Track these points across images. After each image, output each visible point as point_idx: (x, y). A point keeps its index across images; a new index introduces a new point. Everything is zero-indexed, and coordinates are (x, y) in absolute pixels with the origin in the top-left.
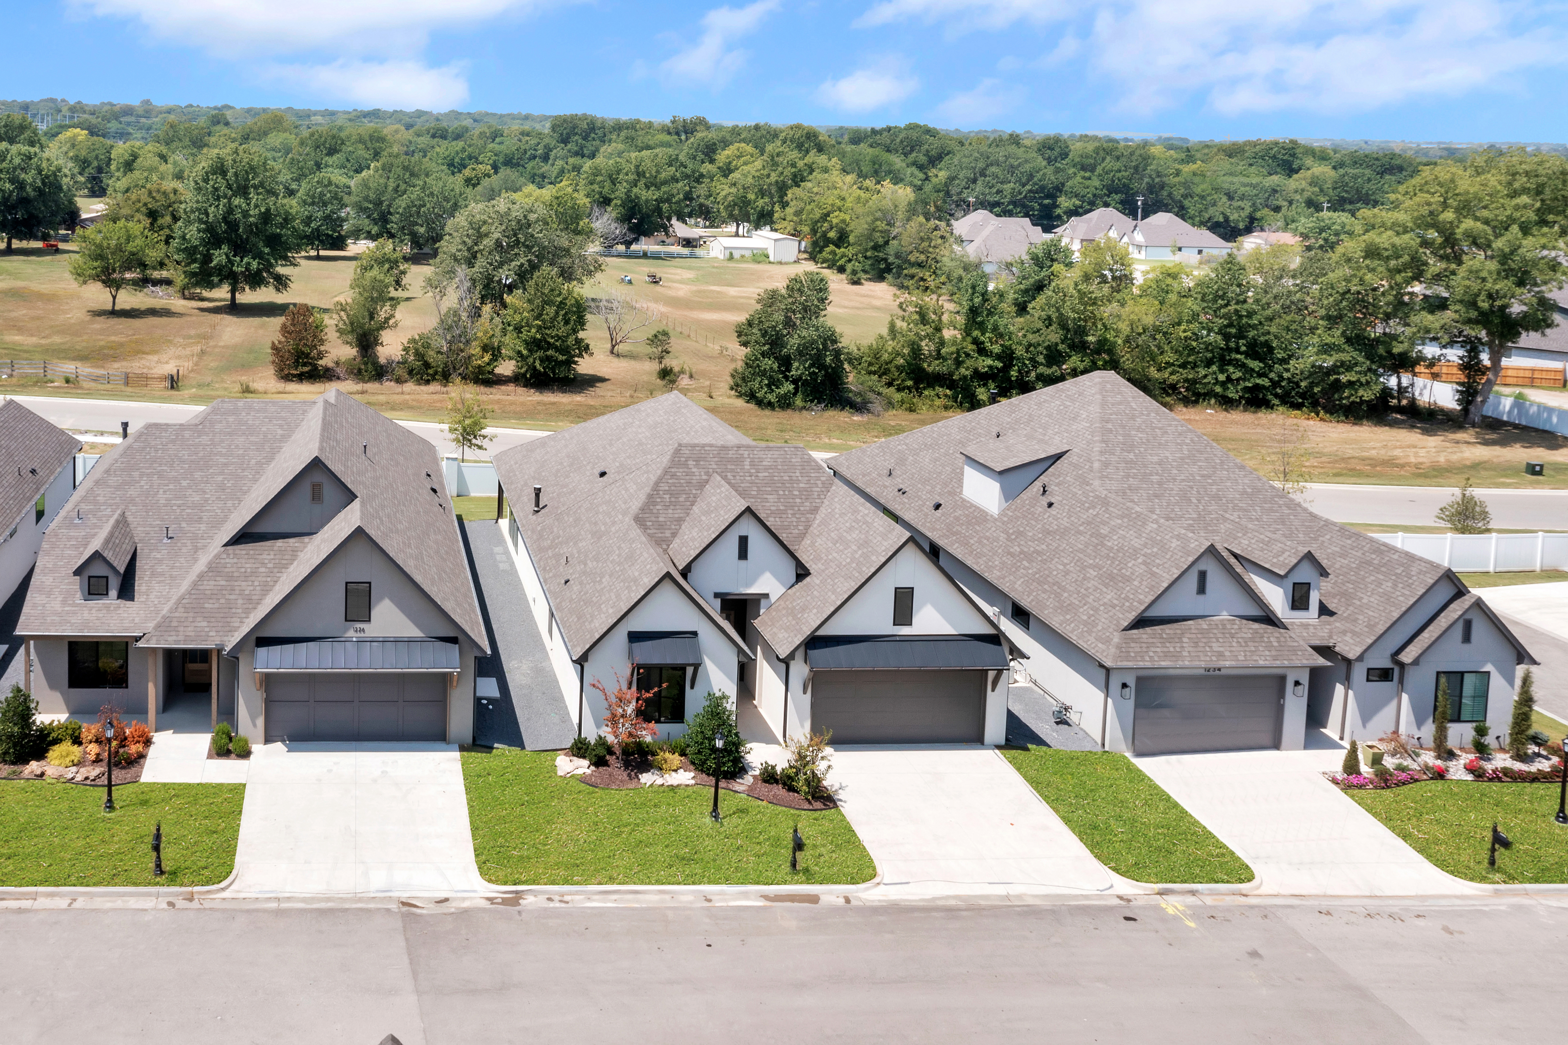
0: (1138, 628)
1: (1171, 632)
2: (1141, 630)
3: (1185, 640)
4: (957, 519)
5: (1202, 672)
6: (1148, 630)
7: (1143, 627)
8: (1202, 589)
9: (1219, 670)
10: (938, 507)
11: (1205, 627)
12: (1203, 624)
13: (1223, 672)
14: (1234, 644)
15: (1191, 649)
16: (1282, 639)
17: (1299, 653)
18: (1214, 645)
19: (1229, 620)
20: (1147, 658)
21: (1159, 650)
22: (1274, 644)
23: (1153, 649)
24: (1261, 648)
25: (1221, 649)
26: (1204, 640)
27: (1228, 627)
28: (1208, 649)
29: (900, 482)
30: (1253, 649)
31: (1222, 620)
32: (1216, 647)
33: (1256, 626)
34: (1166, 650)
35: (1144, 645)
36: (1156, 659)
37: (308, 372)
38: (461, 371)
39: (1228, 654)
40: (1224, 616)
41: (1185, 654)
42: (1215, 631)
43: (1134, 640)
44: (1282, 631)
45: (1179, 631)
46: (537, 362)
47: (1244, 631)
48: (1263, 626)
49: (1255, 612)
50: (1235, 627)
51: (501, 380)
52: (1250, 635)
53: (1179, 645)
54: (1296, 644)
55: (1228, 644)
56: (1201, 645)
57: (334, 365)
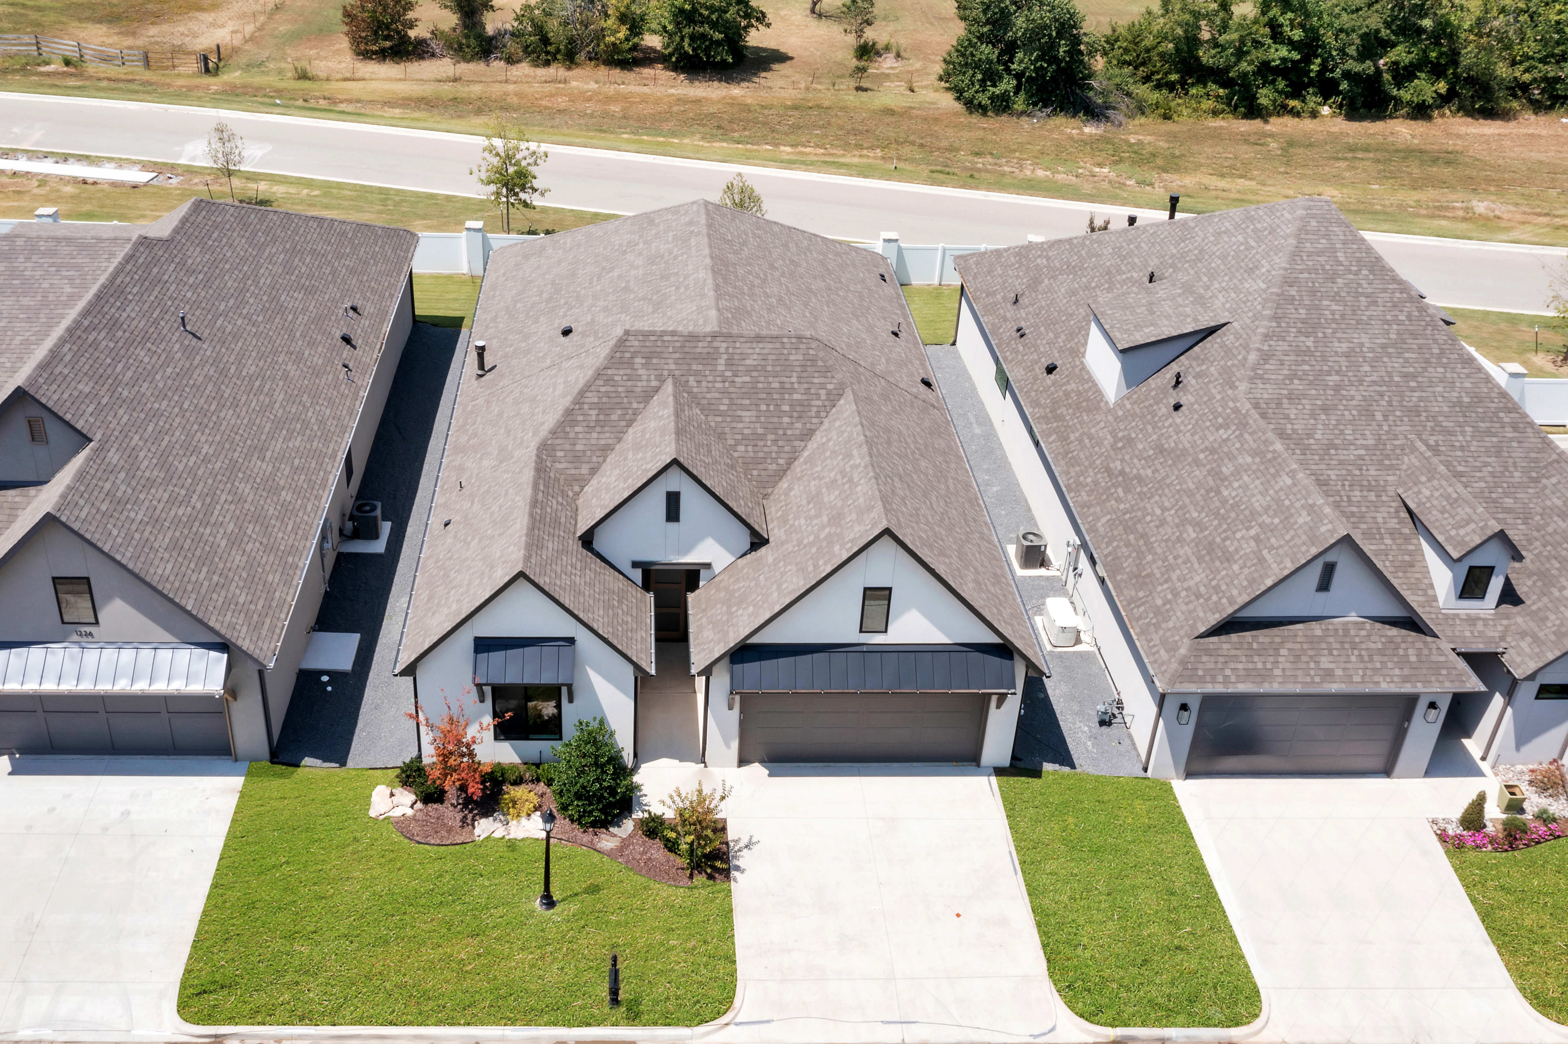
0: (1221, 634)
1: (1267, 640)
2: (1223, 638)
3: (1283, 652)
4: (1067, 395)
6: (1235, 636)
7: (1232, 632)
8: (1325, 585)
10: (1051, 369)
11: (1319, 632)
12: (1317, 629)
14: (1353, 658)
16: (1426, 652)
17: (1444, 672)
18: (1323, 659)
19: (1356, 623)
20: (1220, 679)
21: (1240, 666)
22: (1413, 659)
23: (1232, 665)
24: (1390, 665)
25: (1332, 666)
26: (1311, 653)
27: (1352, 632)
28: (1312, 665)
29: (1023, 316)
30: (1378, 665)
31: (1347, 623)
32: (1325, 662)
33: (1393, 632)
34: (1250, 666)
35: (1221, 659)
36: (1233, 679)
37: (391, 48)
38: (590, 48)
39: (1339, 672)
40: (1353, 618)
41: (1277, 672)
42: (1331, 640)
43: (1208, 652)
44: (1429, 639)
45: (1277, 640)
46: (687, 41)
47: (1373, 638)
48: (1404, 632)
49: (1395, 611)
50: (1364, 633)
51: (647, 58)
52: (1380, 646)
53: (1271, 659)
54: (1442, 659)
55: (1344, 659)
56: (1304, 659)
57: (429, 36)
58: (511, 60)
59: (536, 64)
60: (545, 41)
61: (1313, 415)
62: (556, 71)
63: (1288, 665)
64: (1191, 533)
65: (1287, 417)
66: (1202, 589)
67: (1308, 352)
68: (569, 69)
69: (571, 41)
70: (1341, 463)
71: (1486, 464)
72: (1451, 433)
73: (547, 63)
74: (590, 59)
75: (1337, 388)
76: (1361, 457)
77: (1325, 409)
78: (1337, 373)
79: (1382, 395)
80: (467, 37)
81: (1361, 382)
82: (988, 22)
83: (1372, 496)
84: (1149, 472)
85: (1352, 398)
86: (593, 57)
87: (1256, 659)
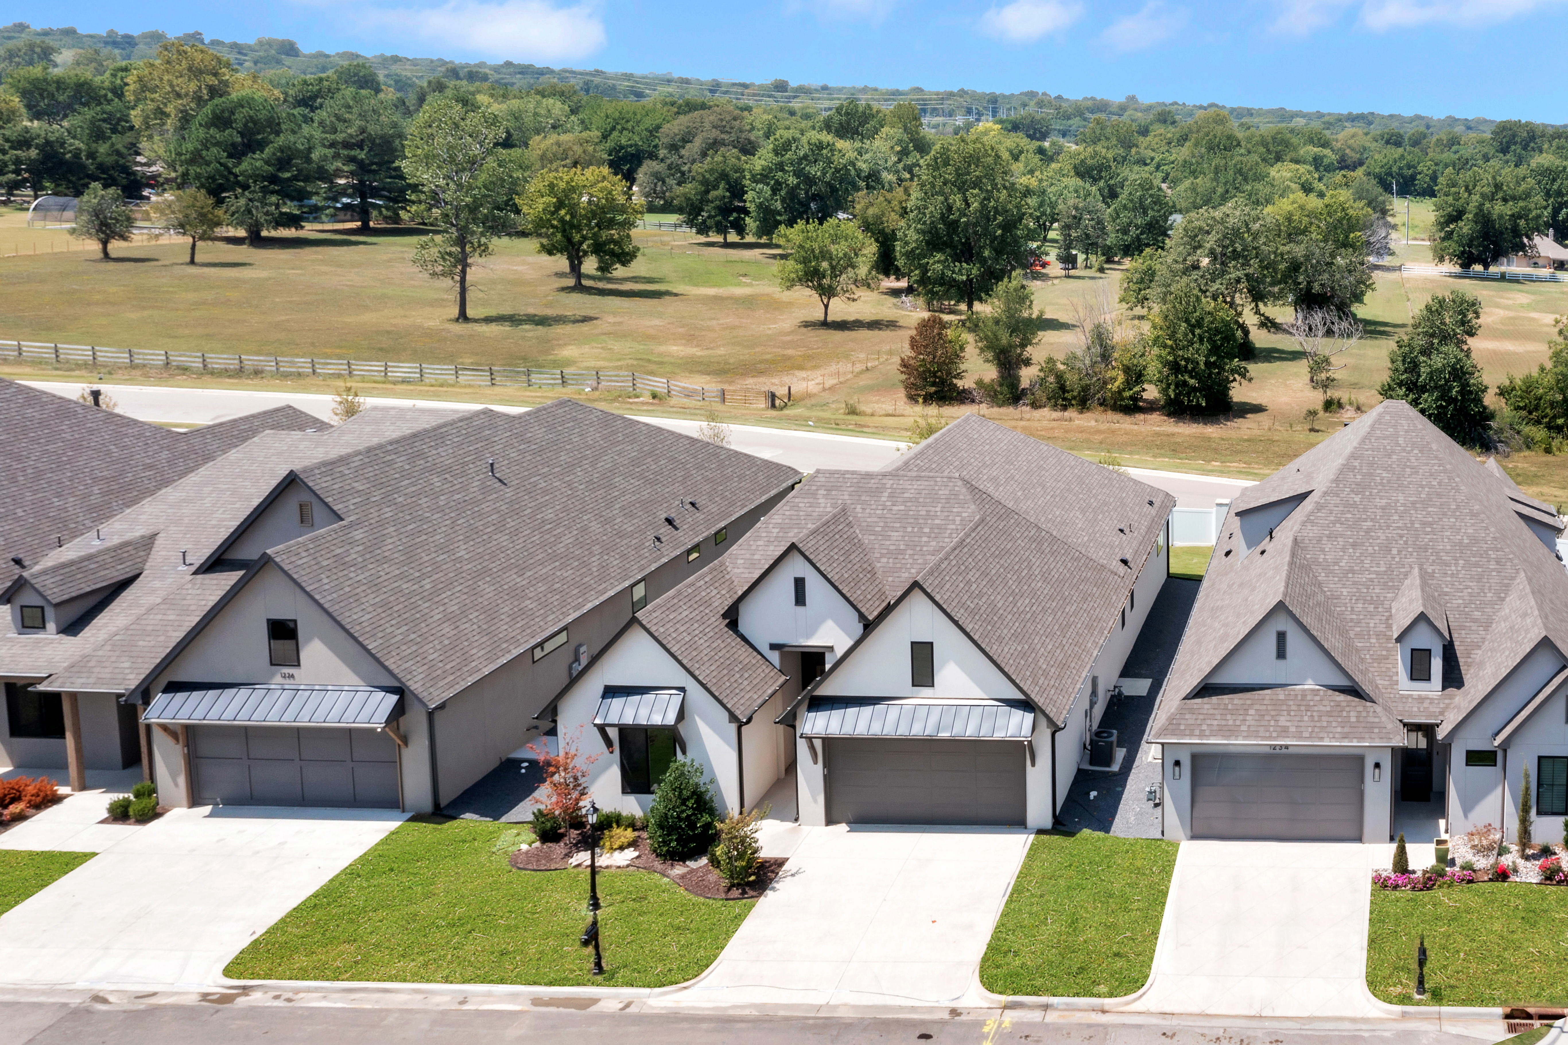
0: (1203, 697)
1: (1241, 702)
2: (1206, 700)
3: (1252, 712)
5: (1267, 750)
6: (1214, 699)
7: (1210, 696)
8: (1281, 654)
9: (1287, 747)
10: (1228, 554)
11: (1282, 697)
12: (1280, 694)
13: (1291, 750)
14: (1306, 718)
16: (1364, 714)
17: (1376, 730)
18: (1282, 718)
19: (1313, 690)
20: (1197, 732)
21: (1215, 723)
22: (1353, 719)
23: (1209, 722)
24: (1334, 724)
25: (1288, 724)
26: (1273, 713)
27: (1309, 698)
28: (1272, 723)
30: (1325, 724)
31: (1304, 690)
32: (1283, 721)
33: (1341, 697)
34: (1223, 723)
35: (1201, 717)
36: (1207, 733)
37: (936, 392)
38: (1099, 395)
39: (1293, 729)
40: (1310, 685)
41: (1244, 728)
42: (1291, 703)
43: (1192, 711)
44: (1369, 704)
45: (1249, 702)
46: (1172, 387)
47: (1324, 703)
48: (1349, 698)
49: (1344, 682)
50: (1318, 698)
51: (1151, 407)
52: (1328, 709)
53: (1241, 717)
54: (1377, 720)
55: (1298, 718)
56: (1267, 718)
57: (974, 386)
58: (1035, 405)
59: (1055, 407)
60: (1063, 388)
61: (1344, 549)
62: (1071, 413)
63: (1253, 723)
64: (1221, 631)
65: (1322, 550)
66: (1204, 666)
67: (1355, 505)
68: (1081, 413)
69: (1085, 389)
70: (1354, 583)
71: (1467, 587)
72: (1448, 565)
73: (1065, 408)
74: (1101, 405)
75: (1368, 531)
76: (1372, 580)
77: (1354, 545)
78: (1372, 520)
79: (1401, 536)
80: (1001, 385)
81: (1388, 527)
82: (1405, 371)
83: (1371, 608)
84: (1228, 601)
85: (1378, 538)
86: (1103, 403)
87: (1229, 717)
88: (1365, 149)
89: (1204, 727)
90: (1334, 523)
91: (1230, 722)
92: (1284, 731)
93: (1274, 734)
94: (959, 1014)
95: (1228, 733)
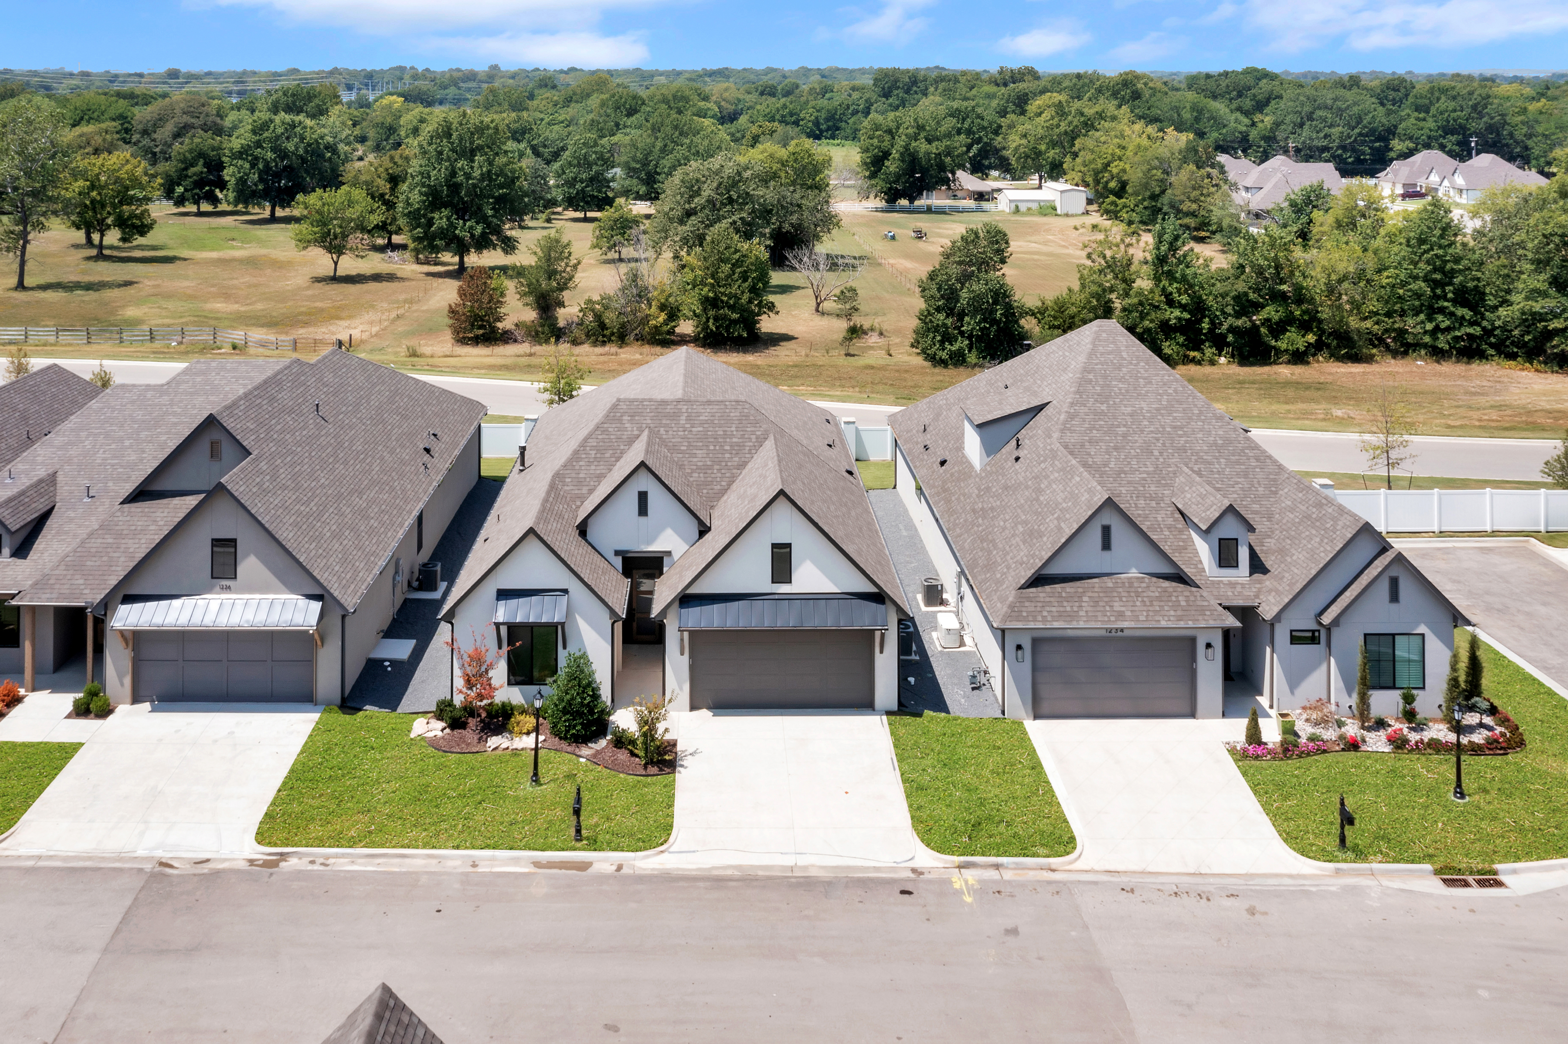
0: (1038, 586)
1: (1072, 590)
2: (1040, 589)
3: (1085, 599)
4: (952, 475)
5: (1103, 633)
6: (1048, 588)
7: (1043, 585)
8: (1106, 545)
9: (1121, 631)
10: (943, 463)
11: (1110, 585)
12: (1109, 582)
13: (1125, 633)
14: (1138, 603)
15: (1089, 609)
16: (1189, 598)
17: (1207, 613)
18: (1116, 604)
19: (1138, 578)
20: (1039, 618)
21: (1054, 609)
22: (1181, 603)
23: (1048, 608)
24: (1166, 608)
25: (1123, 608)
26: (1106, 599)
27: (1136, 585)
28: (1108, 608)
29: (928, 439)
30: (1157, 608)
31: (1131, 578)
32: (1117, 606)
33: (1166, 584)
34: (1061, 609)
35: (1039, 604)
36: (1049, 618)
37: (483, 334)
38: (637, 331)
39: (1127, 613)
40: (1134, 574)
41: (1081, 613)
42: (1120, 590)
43: (1029, 599)
44: (1195, 590)
45: (1080, 590)
46: (711, 321)
47: (1152, 589)
48: (1174, 584)
49: (1166, 569)
50: (1144, 585)
51: (683, 340)
52: (1156, 594)
53: (1077, 604)
54: (1204, 603)
55: (1131, 604)
56: (1101, 604)
57: (513, 327)
58: (575, 342)
59: (594, 343)
60: (601, 326)
61: (1108, 453)
62: (610, 348)
64: (1021, 528)
65: (1089, 454)
66: (1025, 559)
67: (1103, 413)
68: (621, 347)
69: (623, 326)
70: (1130, 483)
71: (1238, 483)
72: (1210, 463)
73: (604, 344)
74: (637, 340)
75: (1125, 436)
76: (1144, 479)
77: (1116, 449)
79: (1157, 439)
80: (540, 325)
81: (1142, 431)
83: (1153, 504)
84: (998, 503)
85: (1136, 442)
86: (640, 338)
87: (1065, 604)
88: (739, 100)
89: (1045, 614)
90: (1091, 430)
91: (1068, 609)
92: (1121, 615)
93: (1113, 619)
94: (922, 873)
95: (1069, 619)
